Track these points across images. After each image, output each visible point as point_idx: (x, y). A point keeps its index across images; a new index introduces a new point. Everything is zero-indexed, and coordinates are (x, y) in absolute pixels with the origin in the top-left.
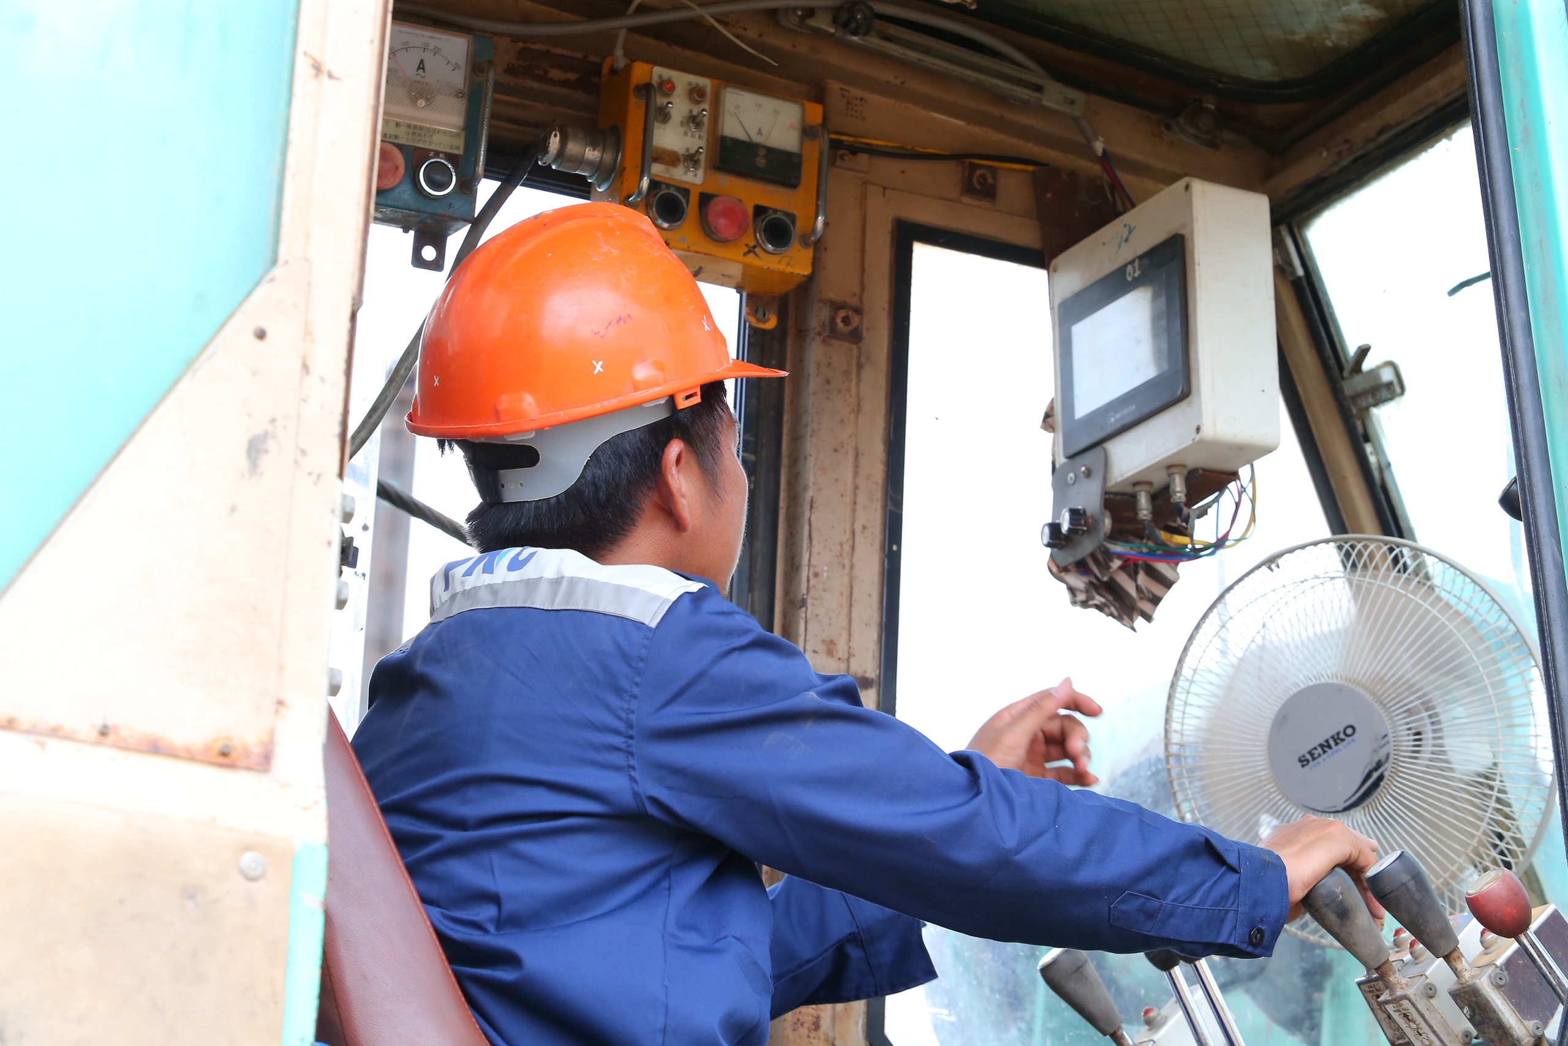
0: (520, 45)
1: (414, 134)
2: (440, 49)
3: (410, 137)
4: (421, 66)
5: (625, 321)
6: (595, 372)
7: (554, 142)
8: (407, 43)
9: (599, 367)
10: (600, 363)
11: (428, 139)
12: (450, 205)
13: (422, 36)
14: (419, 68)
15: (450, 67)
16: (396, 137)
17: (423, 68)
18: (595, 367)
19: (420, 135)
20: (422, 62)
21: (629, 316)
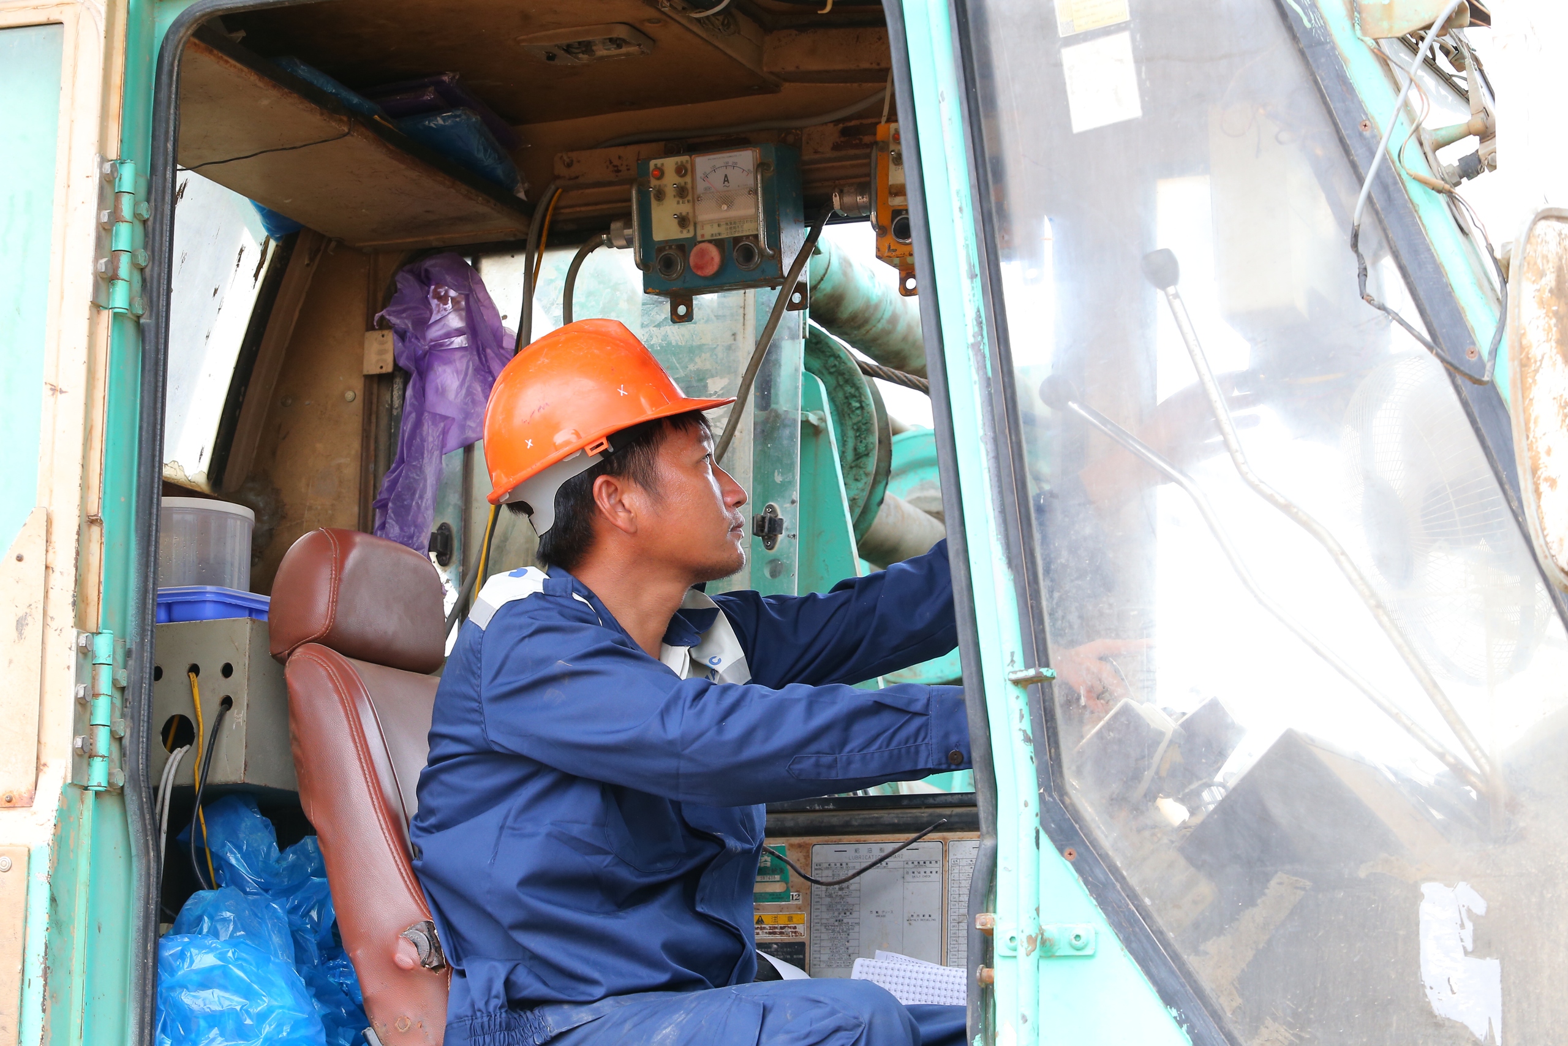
0: (841, 125)
1: (731, 228)
2: (736, 163)
3: (729, 231)
4: (726, 179)
5: (543, 409)
6: (528, 447)
7: (836, 200)
8: (714, 166)
9: (530, 444)
10: (530, 440)
11: (740, 229)
12: (763, 271)
13: (723, 157)
14: (725, 181)
15: (745, 173)
16: (719, 234)
17: (728, 181)
18: (527, 444)
19: (735, 228)
20: (726, 176)
21: (547, 404)
